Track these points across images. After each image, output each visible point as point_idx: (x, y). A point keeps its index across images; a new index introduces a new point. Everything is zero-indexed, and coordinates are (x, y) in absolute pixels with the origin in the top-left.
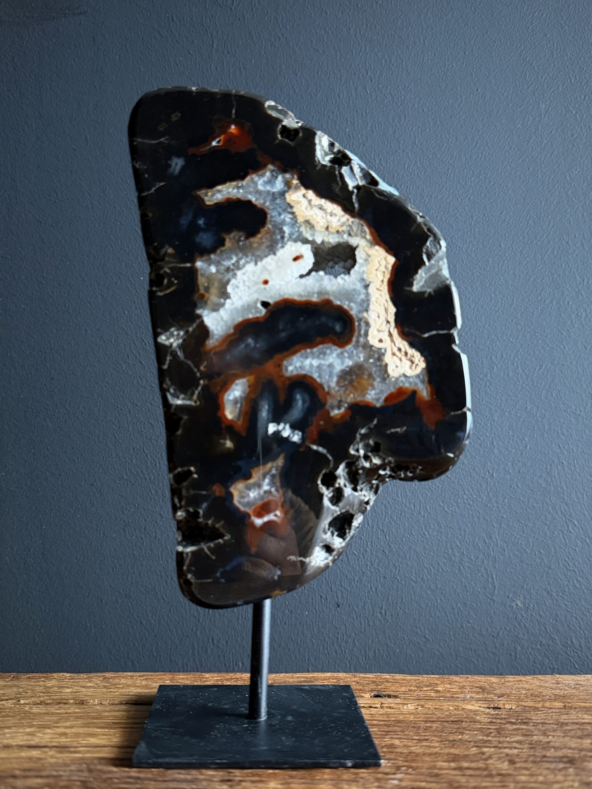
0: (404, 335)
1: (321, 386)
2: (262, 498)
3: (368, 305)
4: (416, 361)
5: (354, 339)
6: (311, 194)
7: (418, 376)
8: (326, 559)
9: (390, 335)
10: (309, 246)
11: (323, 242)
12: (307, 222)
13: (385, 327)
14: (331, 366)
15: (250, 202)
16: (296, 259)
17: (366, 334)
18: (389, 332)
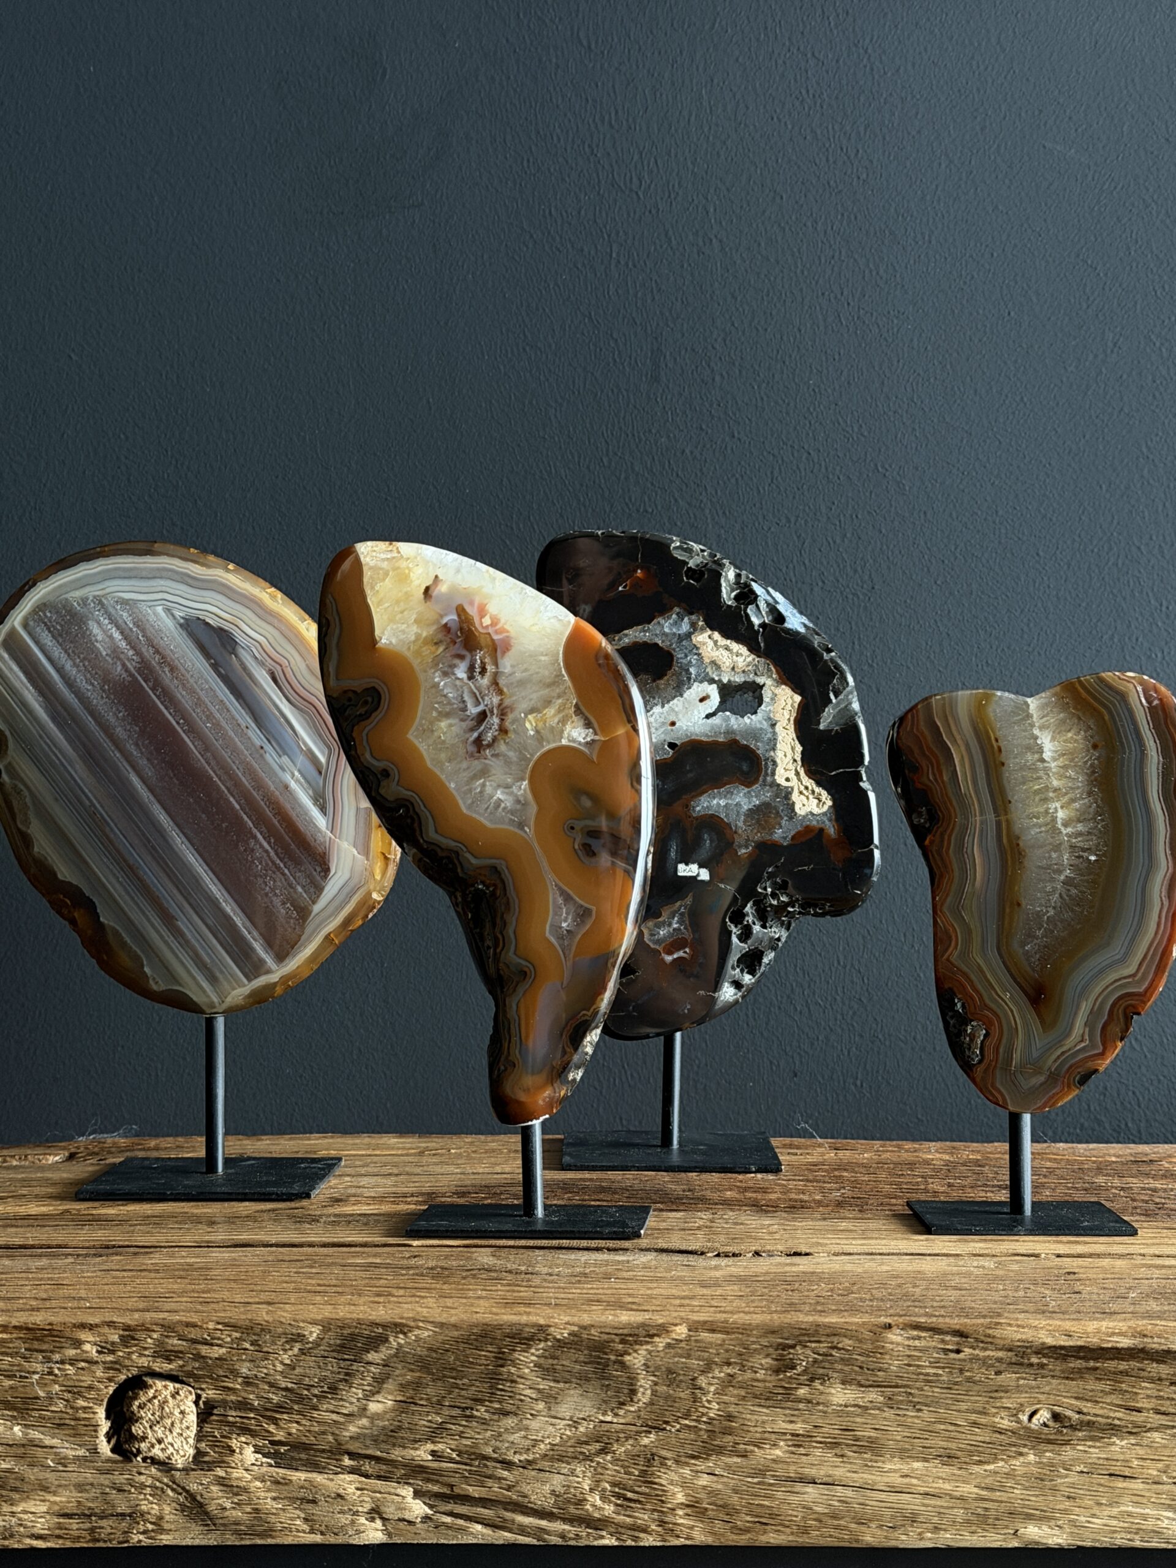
0: (810, 774)
1: (729, 825)
2: (671, 935)
3: (775, 745)
4: (824, 799)
5: (761, 779)
6: (716, 635)
7: (824, 814)
8: (735, 994)
9: (797, 774)
10: (714, 686)
11: (729, 681)
12: (714, 663)
13: (791, 766)
14: (738, 805)
15: (656, 645)
16: (702, 700)
17: (773, 774)
18: (796, 770)
